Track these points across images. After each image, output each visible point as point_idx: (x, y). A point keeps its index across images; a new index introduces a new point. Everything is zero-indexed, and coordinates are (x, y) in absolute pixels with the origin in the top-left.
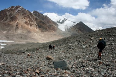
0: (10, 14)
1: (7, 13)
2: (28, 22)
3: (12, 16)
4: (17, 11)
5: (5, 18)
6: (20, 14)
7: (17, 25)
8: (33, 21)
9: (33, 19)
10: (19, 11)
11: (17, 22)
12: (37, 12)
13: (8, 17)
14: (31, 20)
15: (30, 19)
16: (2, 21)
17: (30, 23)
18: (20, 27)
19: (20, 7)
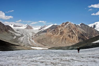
0: (61, 29)
1: (59, 29)
2: (71, 35)
3: (62, 31)
4: (66, 26)
5: (57, 33)
6: (67, 29)
7: (63, 38)
8: (75, 34)
9: (76, 32)
10: (67, 26)
11: (64, 35)
12: (83, 24)
13: (59, 32)
14: (74, 33)
15: (72, 33)
16: (55, 35)
17: (72, 36)
18: (65, 39)
19: (69, 22)
